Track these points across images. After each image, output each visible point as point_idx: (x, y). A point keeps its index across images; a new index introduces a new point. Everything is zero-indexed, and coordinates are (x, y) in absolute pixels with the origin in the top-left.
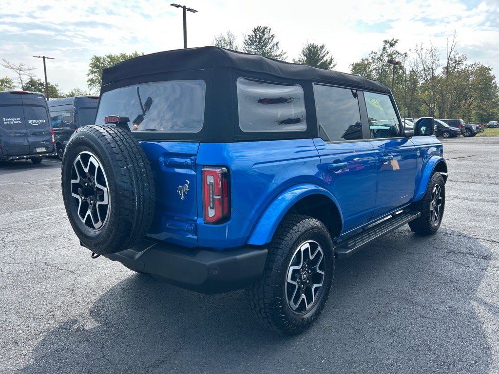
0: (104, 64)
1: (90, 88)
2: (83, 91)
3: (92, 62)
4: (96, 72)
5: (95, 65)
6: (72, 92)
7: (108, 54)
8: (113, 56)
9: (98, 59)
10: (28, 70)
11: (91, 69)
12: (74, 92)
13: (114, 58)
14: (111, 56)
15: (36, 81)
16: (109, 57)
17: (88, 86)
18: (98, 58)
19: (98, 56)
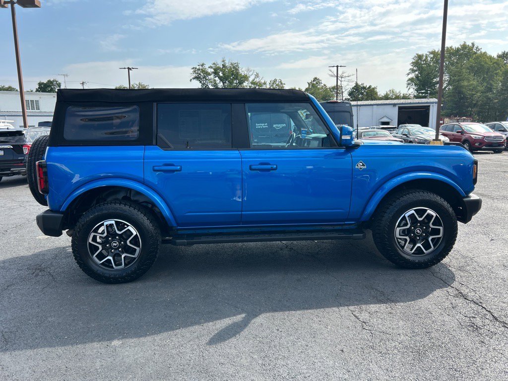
0: (426, 61)
1: (408, 88)
2: (397, 92)
3: (414, 61)
4: (416, 71)
5: (416, 64)
6: (387, 94)
7: (431, 51)
8: (437, 51)
9: (420, 57)
10: (348, 76)
11: (412, 67)
12: (388, 93)
13: (437, 53)
14: (435, 51)
15: (360, 86)
16: (432, 53)
17: (406, 85)
18: (420, 55)
19: (420, 53)
